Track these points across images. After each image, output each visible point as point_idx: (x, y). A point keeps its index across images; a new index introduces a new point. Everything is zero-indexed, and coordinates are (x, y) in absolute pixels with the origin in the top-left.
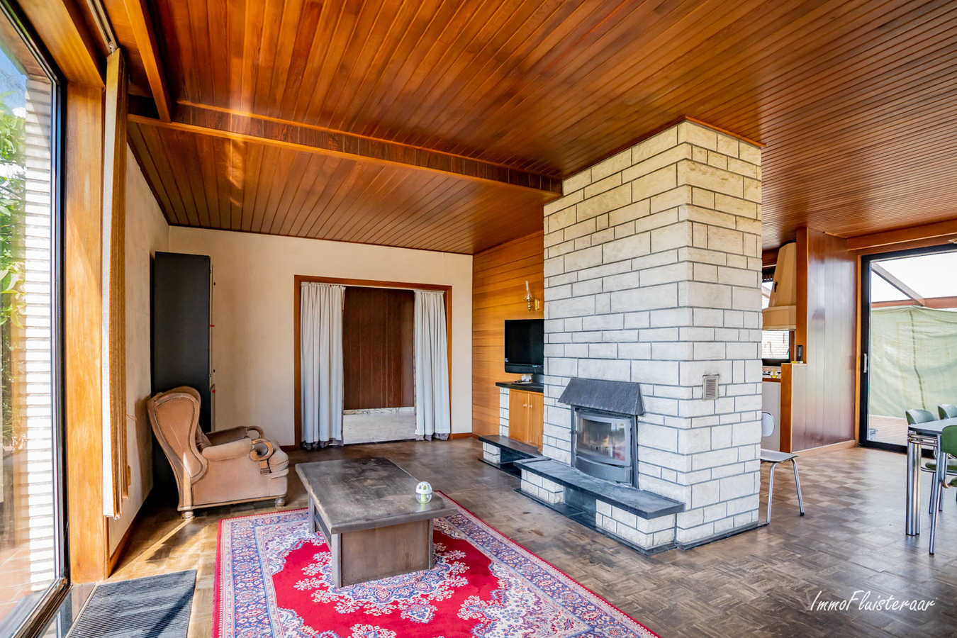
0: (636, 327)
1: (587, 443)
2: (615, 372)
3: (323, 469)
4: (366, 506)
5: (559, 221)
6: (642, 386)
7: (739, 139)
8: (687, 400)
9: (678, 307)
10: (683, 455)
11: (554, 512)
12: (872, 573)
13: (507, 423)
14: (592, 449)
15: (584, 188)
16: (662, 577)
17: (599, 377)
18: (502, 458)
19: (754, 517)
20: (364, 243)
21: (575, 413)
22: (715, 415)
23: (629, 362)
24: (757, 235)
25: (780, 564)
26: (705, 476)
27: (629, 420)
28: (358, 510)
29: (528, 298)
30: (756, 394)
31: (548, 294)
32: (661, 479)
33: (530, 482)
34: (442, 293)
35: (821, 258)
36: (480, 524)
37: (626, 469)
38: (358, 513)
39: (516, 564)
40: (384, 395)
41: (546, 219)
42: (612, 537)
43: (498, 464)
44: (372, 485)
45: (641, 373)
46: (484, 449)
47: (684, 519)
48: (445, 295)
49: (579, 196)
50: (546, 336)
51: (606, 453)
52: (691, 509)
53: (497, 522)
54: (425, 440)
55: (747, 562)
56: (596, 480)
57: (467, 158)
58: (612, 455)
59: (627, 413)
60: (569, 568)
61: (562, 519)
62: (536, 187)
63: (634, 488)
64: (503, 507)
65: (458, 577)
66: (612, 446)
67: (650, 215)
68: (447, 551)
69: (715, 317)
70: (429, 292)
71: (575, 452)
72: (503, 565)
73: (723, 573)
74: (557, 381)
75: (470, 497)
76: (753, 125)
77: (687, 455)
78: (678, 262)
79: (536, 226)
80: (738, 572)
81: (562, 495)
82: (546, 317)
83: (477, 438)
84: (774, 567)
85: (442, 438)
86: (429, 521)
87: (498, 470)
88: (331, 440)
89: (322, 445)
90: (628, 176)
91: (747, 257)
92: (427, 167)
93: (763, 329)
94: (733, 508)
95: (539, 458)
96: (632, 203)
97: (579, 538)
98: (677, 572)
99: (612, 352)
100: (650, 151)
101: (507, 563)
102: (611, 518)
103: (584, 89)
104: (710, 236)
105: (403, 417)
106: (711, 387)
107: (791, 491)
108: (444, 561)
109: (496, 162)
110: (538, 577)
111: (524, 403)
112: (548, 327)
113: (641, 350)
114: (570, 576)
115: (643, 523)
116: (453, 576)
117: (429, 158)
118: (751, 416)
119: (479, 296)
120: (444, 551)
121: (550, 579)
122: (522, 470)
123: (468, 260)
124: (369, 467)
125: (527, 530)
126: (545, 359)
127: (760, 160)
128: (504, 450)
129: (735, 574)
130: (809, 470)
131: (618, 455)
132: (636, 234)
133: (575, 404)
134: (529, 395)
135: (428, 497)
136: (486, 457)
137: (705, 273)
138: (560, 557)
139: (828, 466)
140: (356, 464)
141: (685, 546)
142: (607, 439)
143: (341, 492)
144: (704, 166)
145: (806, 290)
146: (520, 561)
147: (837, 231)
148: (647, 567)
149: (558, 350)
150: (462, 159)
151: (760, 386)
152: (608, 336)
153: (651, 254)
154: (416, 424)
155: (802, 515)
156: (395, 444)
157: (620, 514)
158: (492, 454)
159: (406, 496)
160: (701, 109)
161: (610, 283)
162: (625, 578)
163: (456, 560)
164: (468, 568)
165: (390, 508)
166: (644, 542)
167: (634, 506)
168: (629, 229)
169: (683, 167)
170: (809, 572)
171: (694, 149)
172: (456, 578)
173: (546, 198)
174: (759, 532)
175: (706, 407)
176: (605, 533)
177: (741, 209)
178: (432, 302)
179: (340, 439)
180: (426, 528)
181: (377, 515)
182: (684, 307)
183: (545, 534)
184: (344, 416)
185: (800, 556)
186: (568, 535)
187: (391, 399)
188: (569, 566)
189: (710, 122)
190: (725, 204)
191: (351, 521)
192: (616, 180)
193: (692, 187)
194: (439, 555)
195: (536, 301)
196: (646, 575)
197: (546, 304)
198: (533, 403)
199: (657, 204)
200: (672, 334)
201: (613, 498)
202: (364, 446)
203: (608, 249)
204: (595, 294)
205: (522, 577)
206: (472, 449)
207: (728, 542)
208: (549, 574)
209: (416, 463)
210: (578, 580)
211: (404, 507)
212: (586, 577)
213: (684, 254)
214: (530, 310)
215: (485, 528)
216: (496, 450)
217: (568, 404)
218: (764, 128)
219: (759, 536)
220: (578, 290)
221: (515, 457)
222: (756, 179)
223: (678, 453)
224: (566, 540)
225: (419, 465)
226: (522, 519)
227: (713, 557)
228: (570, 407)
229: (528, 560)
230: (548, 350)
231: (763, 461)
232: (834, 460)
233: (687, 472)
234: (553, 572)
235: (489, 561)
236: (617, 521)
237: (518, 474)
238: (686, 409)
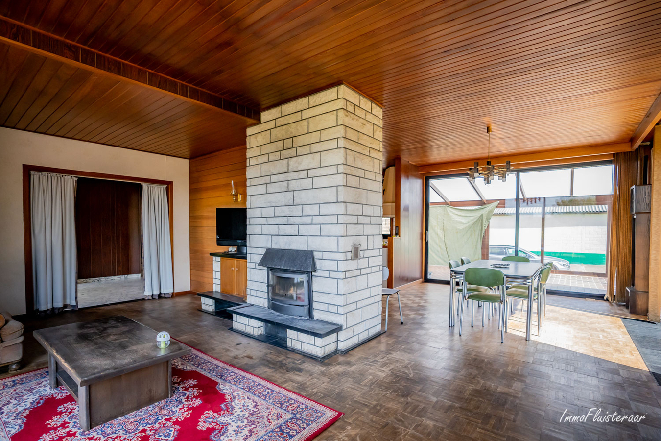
0: (310, 214)
1: (278, 292)
2: (297, 244)
3: (64, 332)
4: (113, 357)
5: (258, 140)
6: (314, 252)
7: (371, 101)
8: (343, 260)
9: (337, 202)
10: (341, 295)
11: (258, 341)
12: (437, 350)
13: (219, 282)
14: (282, 296)
15: (275, 119)
16: (333, 373)
17: (287, 248)
18: (216, 307)
19: (379, 329)
20: (96, 143)
21: (270, 272)
22: (358, 269)
23: (306, 237)
24: (380, 160)
25: (395, 354)
26: (353, 307)
27: (307, 275)
28: (105, 362)
29: (233, 193)
30: (379, 256)
31: (249, 191)
32: (328, 311)
33: (240, 322)
34: (165, 187)
35: (407, 177)
36: (205, 357)
37: (305, 307)
38: (105, 364)
39: (236, 382)
40: (114, 266)
41: (248, 138)
42: (299, 352)
43: (213, 312)
44: (116, 340)
45: (314, 244)
46: (202, 301)
47: (342, 335)
48: (167, 189)
49: (272, 125)
50: (248, 220)
51: (291, 298)
52: (346, 328)
53: (218, 354)
54: (153, 299)
55: (378, 355)
56: (286, 316)
57: (191, 85)
58: (295, 299)
59: (306, 270)
60: (273, 378)
61: (264, 345)
62: (242, 114)
63: (311, 319)
64: (221, 342)
65: (194, 399)
66: (295, 292)
67: (320, 142)
68: (182, 381)
69: (357, 209)
70: (154, 186)
71: (270, 298)
72: (227, 384)
73: (366, 364)
74: (257, 251)
75: (195, 338)
76: (379, 94)
77: (343, 295)
78: (338, 174)
79: (241, 142)
80: (375, 362)
81: (263, 329)
82: (248, 206)
83: (196, 294)
84: (392, 356)
85: (167, 296)
86: (168, 362)
87: (214, 316)
88: (65, 306)
89: (57, 311)
90: (306, 114)
91: (375, 173)
92: (158, 87)
93: (383, 217)
94: (369, 324)
95: (244, 305)
96: (308, 133)
97: (277, 356)
98: (340, 369)
99: (295, 231)
100: (320, 100)
101: (230, 382)
102: (298, 340)
103: (282, 51)
104: (356, 158)
105: (131, 282)
106: (356, 252)
107: (395, 311)
108: (181, 389)
109: (213, 92)
110: (253, 388)
111: (232, 267)
112: (249, 213)
113: (314, 230)
114: (275, 383)
115: (319, 341)
116: (190, 399)
117: (160, 81)
118: (376, 269)
119: (195, 190)
120: (180, 382)
121: (262, 388)
122: (233, 314)
123: (186, 163)
124: (110, 325)
125: (241, 356)
126: (248, 236)
127: (382, 115)
128: (217, 301)
129: (373, 364)
130: (402, 297)
131: (300, 298)
132: (311, 153)
133: (270, 266)
134: (235, 261)
135: (167, 343)
136: (204, 307)
137: (353, 181)
138: (266, 372)
139: (411, 294)
140: (97, 324)
141: (344, 352)
142: (292, 289)
143: (87, 349)
144: (353, 115)
145: (400, 195)
146: (239, 379)
147: (414, 162)
148: (323, 369)
149: (257, 230)
150: (187, 86)
151: (381, 250)
152: (292, 220)
153: (320, 167)
154: (144, 287)
155: (402, 323)
156: (127, 304)
157: (303, 337)
158: (208, 305)
159: (147, 344)
160: (352, 79)
161: (293, 185)
162: (310, 378)
163: (190, 387)
164: (201, 391)
165: (134, 356)
166: (319, 353)
167: (312, 331)
168: (306, 150)
169: (341, 113)
170: (410, 355)
171: (348, 103)
172: (192, 400)
173: (248, 123)
174: (382, 337)
175: (353, 264)
176: (294, 351)
177: (372, 144)
178: (157, 192)
179: (74, 303)
180: (166, 367)
181: (124, 363)
182: (341, 202)
183: (254, 357)
184: (78, 285)
185: (404, 347)
186: (269, 356)
187: (121, 269)
188: (273, 376)
189: (357, 88)
190: (364, 140)
191: (99, 372)
192: (298, 116)
193: (346, 126)
194: (176, 385)
195: (239, 195)
196: (323, 374)
197: (248, 198)
198: (239, 267)
199: (325, 135)
200: (334, 219)
201: (299, 327)
202: (98, 308)
203: (292, 162)
204: (283, 192)
205: (242, 390)
206: (192, 303)
207: (367, 345)
208: (260, 385)
209: (146, 317)
210: (280, 385)
211: (147, 353)
212: (286, 382)
213: (341, 169)
214: (235, 201)
215: (210, 359)
216: (211, 302)
217: (264, 266)
218: (385, 96)
219: (382, 339)
220: (271, 188)
221: (226, 306)
222: (380, 127)
223: (338, 294)
224: (269, 359)
225: (150, 319)
226: (237, 349)
227: (360, 356)
228: (266, 268)
229: (244, 377)
230: (249, 230)
231: (383, 295)
232: (414, 291)
233: (344, 306)
234: (263, 382)
235: (216, 383)
236: (302, 342)
237: (231, 318)
238: (343, 266)
